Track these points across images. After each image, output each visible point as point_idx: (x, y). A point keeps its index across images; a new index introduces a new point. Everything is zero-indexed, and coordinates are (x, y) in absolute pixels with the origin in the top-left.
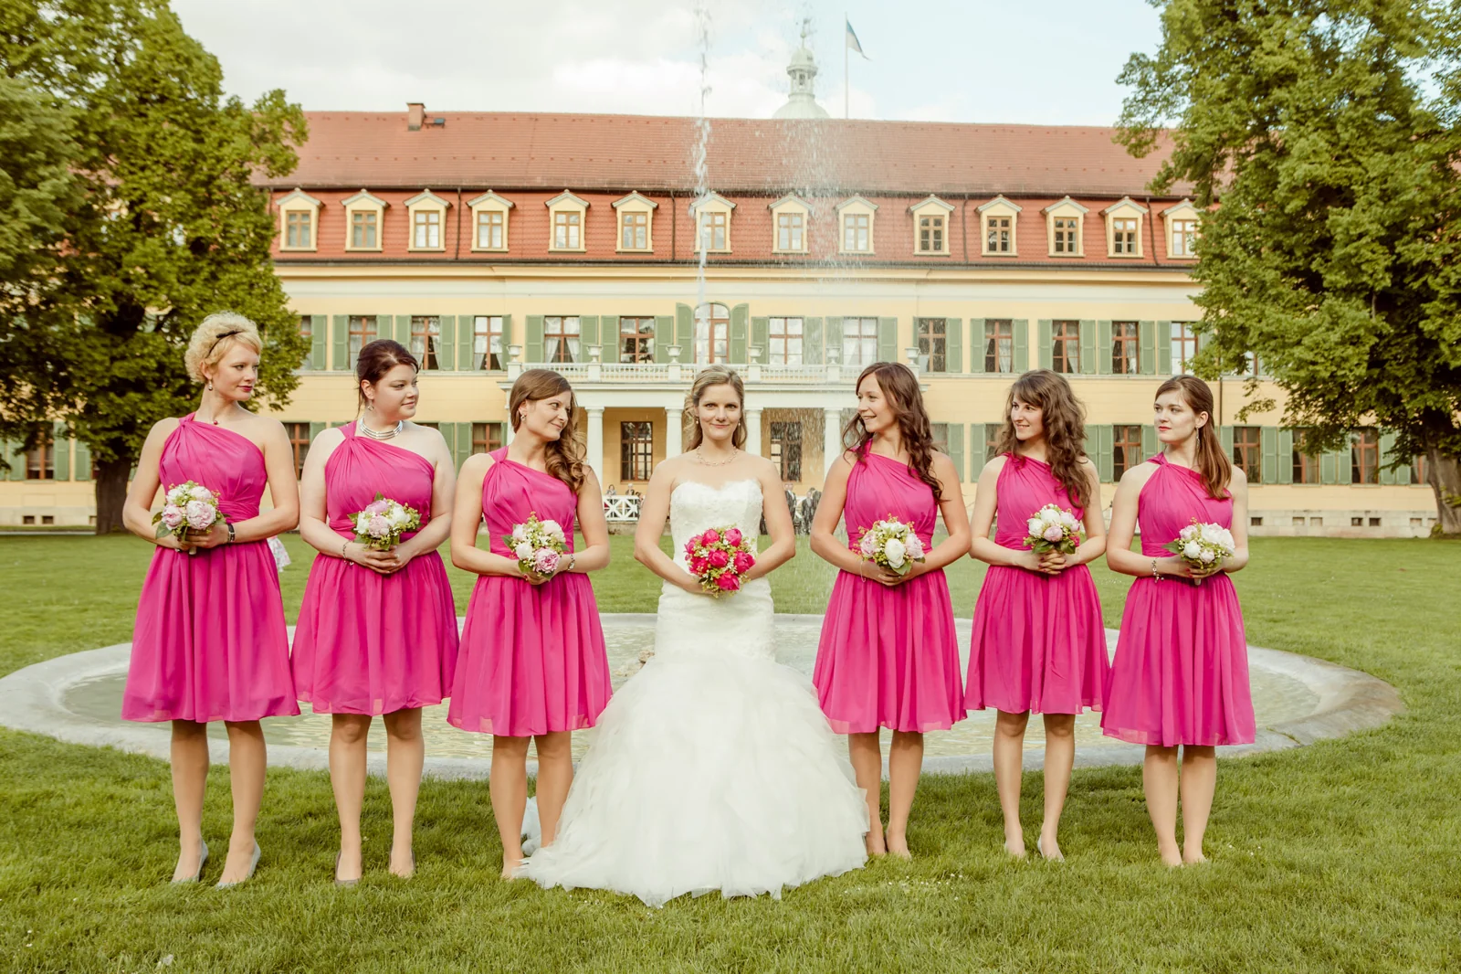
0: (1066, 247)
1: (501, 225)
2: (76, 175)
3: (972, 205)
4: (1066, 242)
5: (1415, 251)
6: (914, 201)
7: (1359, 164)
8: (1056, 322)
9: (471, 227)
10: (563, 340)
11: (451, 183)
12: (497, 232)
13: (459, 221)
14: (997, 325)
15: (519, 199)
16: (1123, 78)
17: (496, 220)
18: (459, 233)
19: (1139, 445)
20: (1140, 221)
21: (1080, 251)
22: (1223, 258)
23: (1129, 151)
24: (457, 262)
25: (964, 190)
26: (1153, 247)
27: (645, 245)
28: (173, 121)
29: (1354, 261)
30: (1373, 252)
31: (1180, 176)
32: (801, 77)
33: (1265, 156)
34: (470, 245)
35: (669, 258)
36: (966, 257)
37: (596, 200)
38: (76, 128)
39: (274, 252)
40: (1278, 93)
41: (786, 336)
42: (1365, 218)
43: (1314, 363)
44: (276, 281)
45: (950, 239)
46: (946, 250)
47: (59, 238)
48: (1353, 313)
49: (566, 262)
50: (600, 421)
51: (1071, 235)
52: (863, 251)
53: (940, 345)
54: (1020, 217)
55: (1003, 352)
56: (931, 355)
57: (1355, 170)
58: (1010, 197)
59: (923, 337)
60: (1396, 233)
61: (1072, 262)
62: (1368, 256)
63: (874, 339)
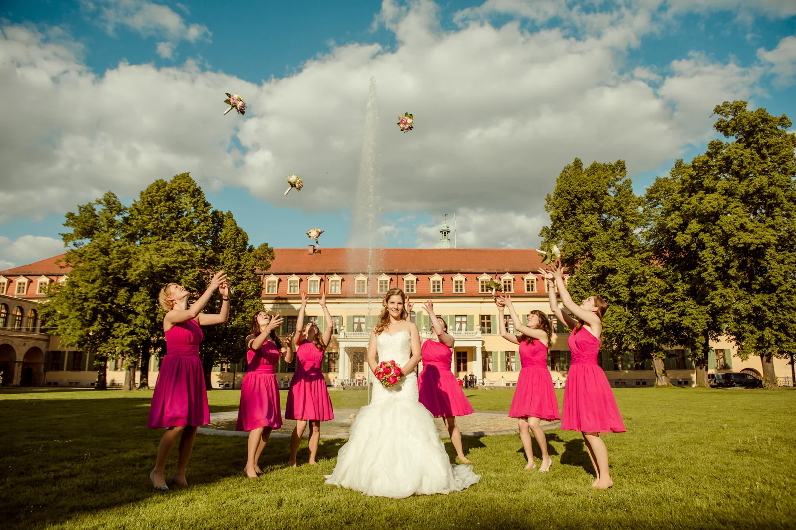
0: (531, 290)
1: (339, 285)
2: (200, 271)
3: (498, 276)
4: (531, 288)
5: (637, 290)
6: (478, 275)
7: (618, 261)
9: (329, 286)
10: (359, 324)
11: (322, 272)
12: (337, 288)
15: (345, 277)
16: (541, 235)
21: (535, 291)
25: (495, 271)
28: (231, 254)
29: (617, 293)
30: (624, 290)
32: (445, 233)
33: (588, 259)
38: (201, 256)
39: (263, 296)
40: (591, 239)
42: (621, 279)
43: (607, 328)
44: (262, 304)
47: (195, 291)
48: (618, 310)
51: (532, 285)
52: (461, 293)
53: (489, 324)
54: (514, 280)
55: (511, 326)
56: (486, 328)
57: (617, 263)
58: (511, 273)
59: (483, 321)
60: (630, 283)
61: (533, 295)
62: (622, 291)
63: (466, 322)
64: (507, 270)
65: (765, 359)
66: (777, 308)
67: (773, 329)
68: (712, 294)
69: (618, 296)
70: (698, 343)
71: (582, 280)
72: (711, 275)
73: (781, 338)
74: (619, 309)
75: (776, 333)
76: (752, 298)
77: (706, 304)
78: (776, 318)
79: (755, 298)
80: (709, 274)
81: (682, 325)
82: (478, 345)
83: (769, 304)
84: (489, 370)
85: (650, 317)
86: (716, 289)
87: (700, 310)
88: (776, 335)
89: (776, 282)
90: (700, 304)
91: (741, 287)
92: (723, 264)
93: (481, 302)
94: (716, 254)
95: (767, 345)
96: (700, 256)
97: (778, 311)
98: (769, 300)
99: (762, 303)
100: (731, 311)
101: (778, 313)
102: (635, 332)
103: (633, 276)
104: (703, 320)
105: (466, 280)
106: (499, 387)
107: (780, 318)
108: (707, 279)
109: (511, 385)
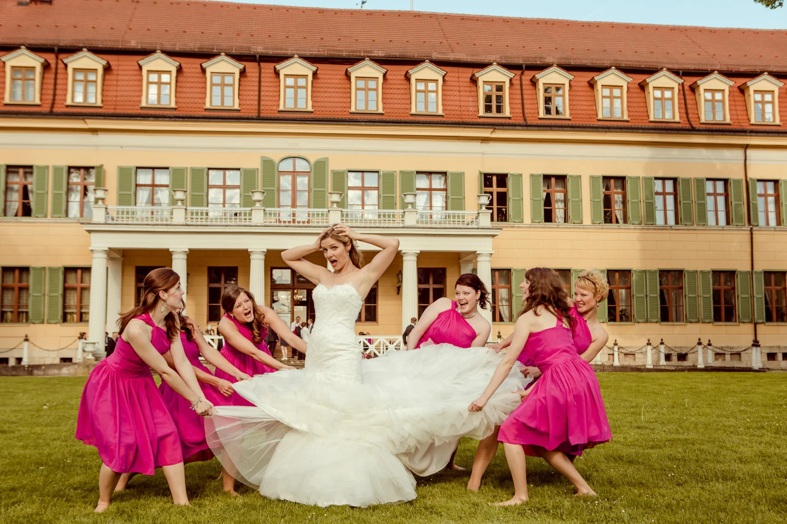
1: (95, 82)
3: (528, 75)
6: (477, 69)
8: (606, 178)
9: (66, 84)
11: (49, 43)
12: (91, 89)
13: (56, 79)
15: (114, 60)
17: (92, 77)
18: (55, 89)
19: (681, 288)
20: (676, 90)
21: (624, 116)
24: (52, 114)
25: (522, 62)
26: (687, 113)
27: (232, 102)
34: (65, 100)
35: (255, 115)
36: (524, 120)
37: (186, 62)
41: (363, 189)
45: (510, 104)
46: (507, 112)
49: (157, 117)
50: (185, 262)
56: (495, 207)
58: (562, 67)
59: (488, 189)
61: (618, 125)
64: (550, 60)
82: (483, 247)
84: (501, 318)
93: (485, 140)
105: (444, 80)
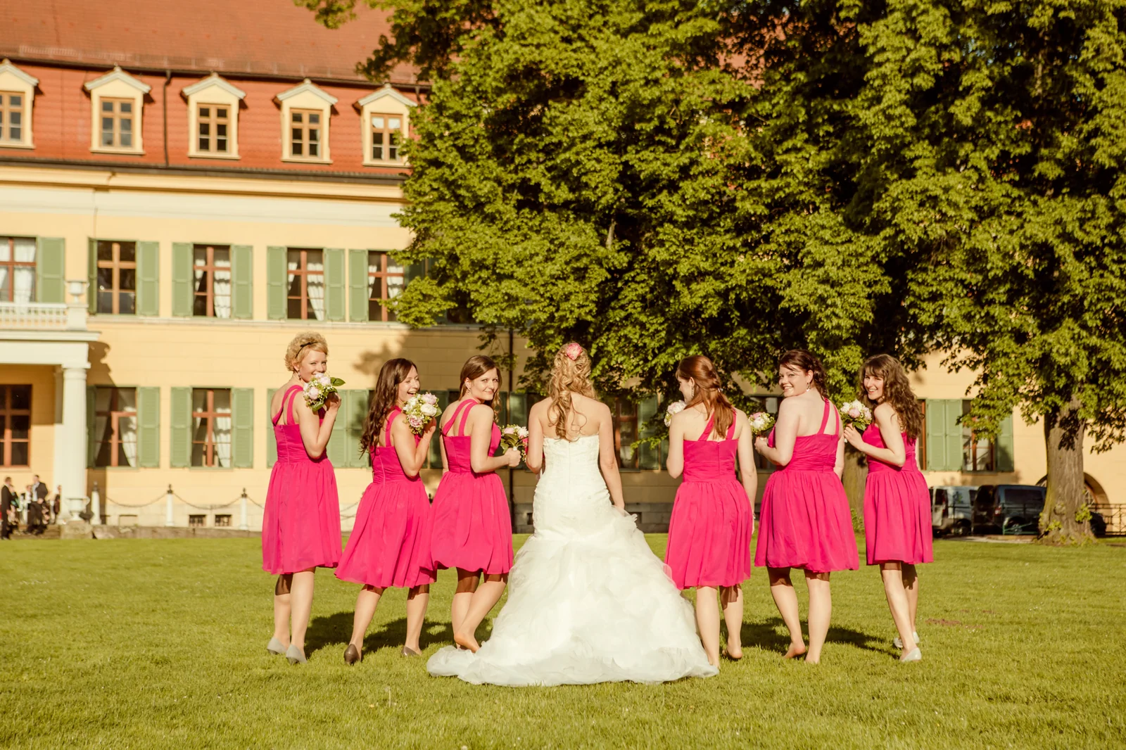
0: (306, 149)
3: (175, 86)
4: (306, 142)
5: (650, 162)
6: (91, 75)
7: (593, 48)
8: (294, 251)
14: (210, 251)
20: (406, 120)
21: (325, 155)
22: (436, 163)
23: (317, 18)
25: (165, 65)
30: (598, 161)
31: (402, 56)
36: (167, 158)
42: (592, 117)
45: (145, 132)
46: (137, 146)
48: (574, 239)
51: (312, 132)
52: (14, 143)
53: (128, 278)
54: (242, 105)
55: (221, 289)
56: (116, 291)
57: (586, 57)
58: (229, 77)
59: (104, 264)
60: (627, 137)
61: (315, 169)
62: (590, 165)
63: (32, 266)
64: (214, 63)
65: (1058, 432)
66: (1107, 250)
67: (1084, 326)
68: (896, 189)
69: (577, 186)
70: (832, 371)
71: (457, 117)
72: (890, 118)
73: (1108, 361)
74: (580, 235)
75: (1094, 340)
76: (1030, 211)
77: (874, 229)
78: (1099, 289)
79: (1039, 213)
80: (884, 111)
81: (784, 304)
82: (74, 361)
83: (1079, 234)
84: (123, 461)
85: (683, 268)
86: (909, 174)
87: (852, 248)
88: (1093, 350)
89: (1111, 156)
90: (854, 225)
91: (999, 167)
92: (936, 76)
93: (98, 188)
94: (914, 34)
95: (1061, 383)
96: (862, 42)
97: (1107, 261)
98: (1082, 222)
99: (1059, 229)
100: (958, 257)
101: (1105, 267)
102: (636, 323)
103: (636, 110)
104: (858, 288)
105: (37, 91)
106: (154, 530)
107: (1112, 289)
108: (875, 133)
109: (210, 521)
